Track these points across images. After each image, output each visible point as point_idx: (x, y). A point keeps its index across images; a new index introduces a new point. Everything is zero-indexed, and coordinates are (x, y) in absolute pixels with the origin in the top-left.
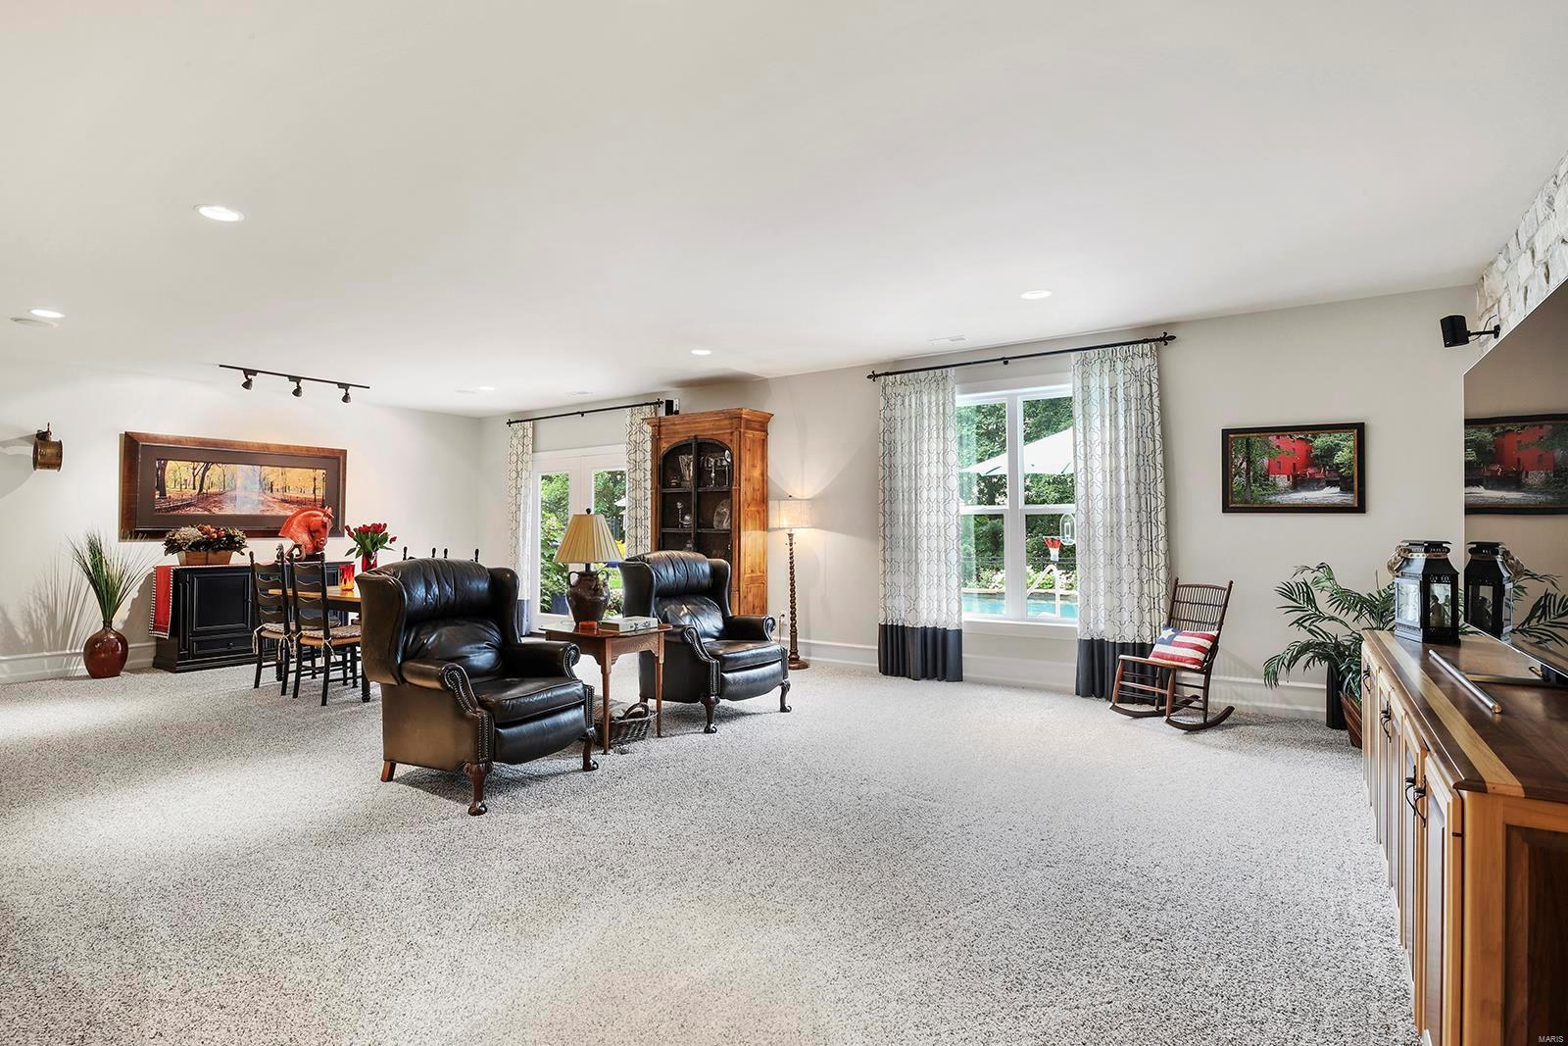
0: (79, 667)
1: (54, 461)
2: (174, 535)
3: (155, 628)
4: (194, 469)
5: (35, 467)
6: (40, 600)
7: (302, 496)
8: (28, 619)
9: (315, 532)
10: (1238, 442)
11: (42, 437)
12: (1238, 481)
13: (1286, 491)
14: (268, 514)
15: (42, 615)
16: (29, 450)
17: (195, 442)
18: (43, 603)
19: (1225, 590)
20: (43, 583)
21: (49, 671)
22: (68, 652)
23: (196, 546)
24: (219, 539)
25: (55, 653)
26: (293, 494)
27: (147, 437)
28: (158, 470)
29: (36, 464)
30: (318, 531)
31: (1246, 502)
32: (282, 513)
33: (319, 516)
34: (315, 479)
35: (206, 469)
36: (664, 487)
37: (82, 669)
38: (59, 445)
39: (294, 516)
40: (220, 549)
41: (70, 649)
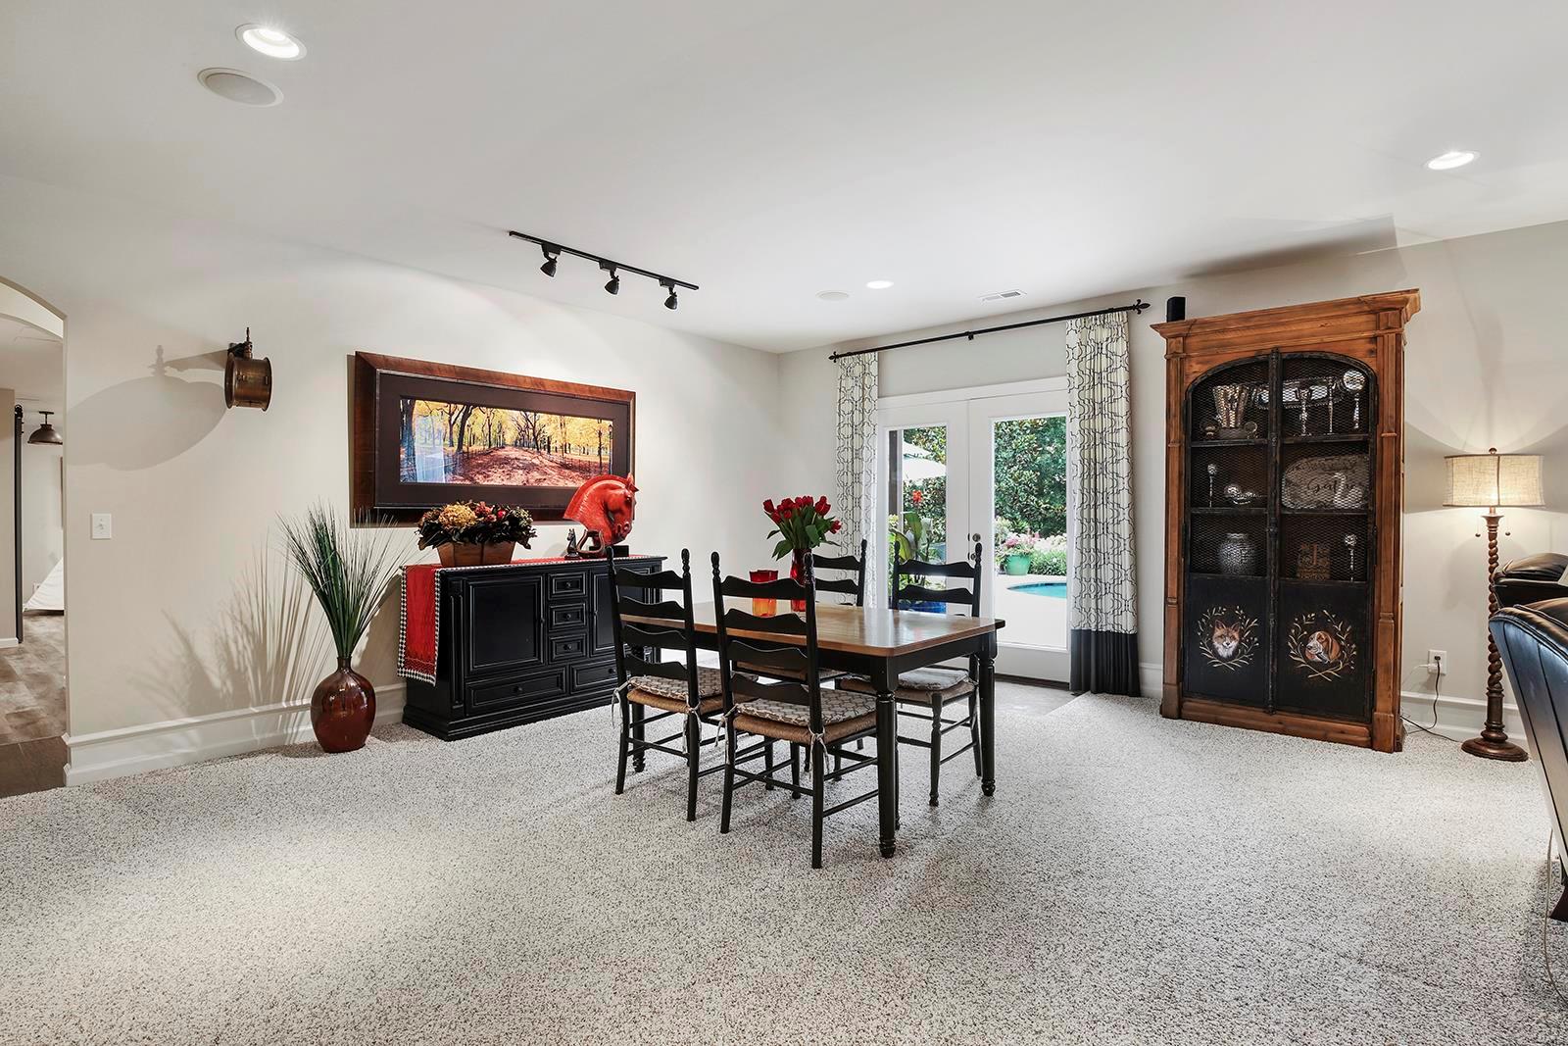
0: (301, 729)
1: (259, 393)
2: (437, 517)
3: (408, 664)
4: (451, 414)
5: (229, 403)
6: (242, 622)
7: (585, 458)
8: (226, 656)
9: (614, 512)
11: (239, 353)
14: (545, 484)
15: (245, 647)
16: (218, 377)
17: (451, 371)
18: (246, 627)
20: (244, 596)
21: (258, 738)
22: (284, 705)
23: (470, 534)
24: (499, 524)
25: (265, 708)
26: (574, 455)
27: (387, 362)
28: (402, 414)
29: (231, 398)
30: (620, 511)
32: (561, 484)
33: (620, 488)
34: (600, 434)
35: (466, 415)
36: (1194, 439)
37: (305, 731)
38: (266, 366)
39: (584, 489)
40: (500, 539)
41: (288, 700)
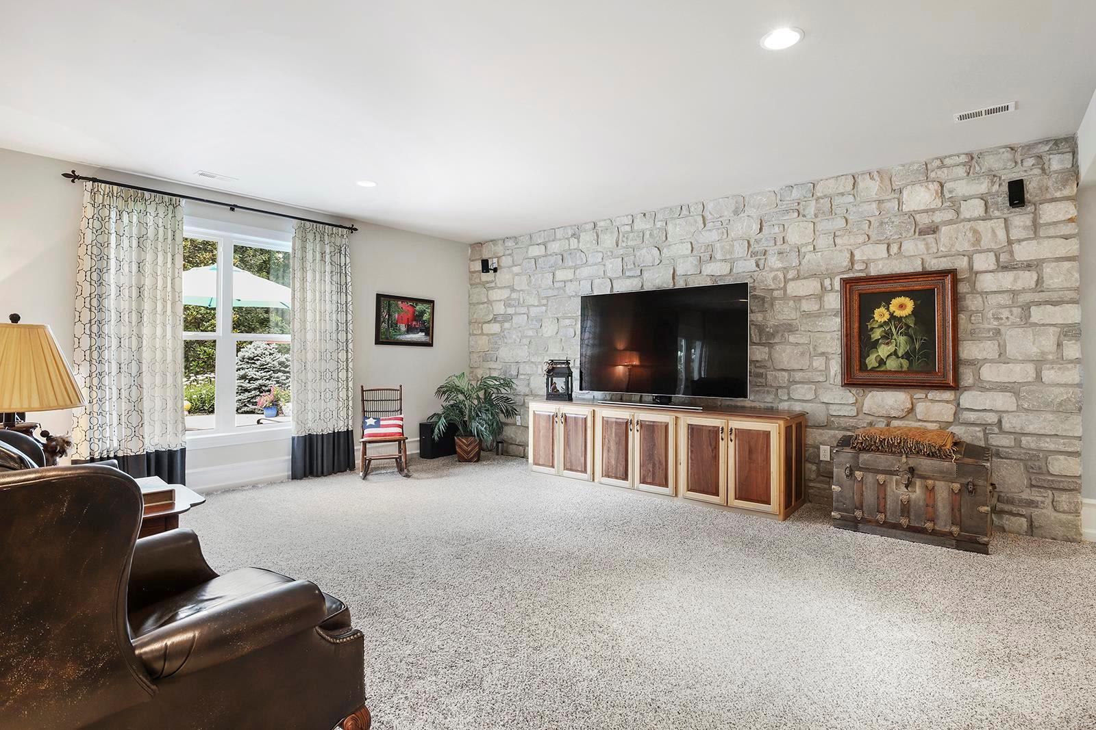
10: (384, 303)
12: (384, 325)
13: (404, 334)
19: (397, 390)
31: (387, 339)
